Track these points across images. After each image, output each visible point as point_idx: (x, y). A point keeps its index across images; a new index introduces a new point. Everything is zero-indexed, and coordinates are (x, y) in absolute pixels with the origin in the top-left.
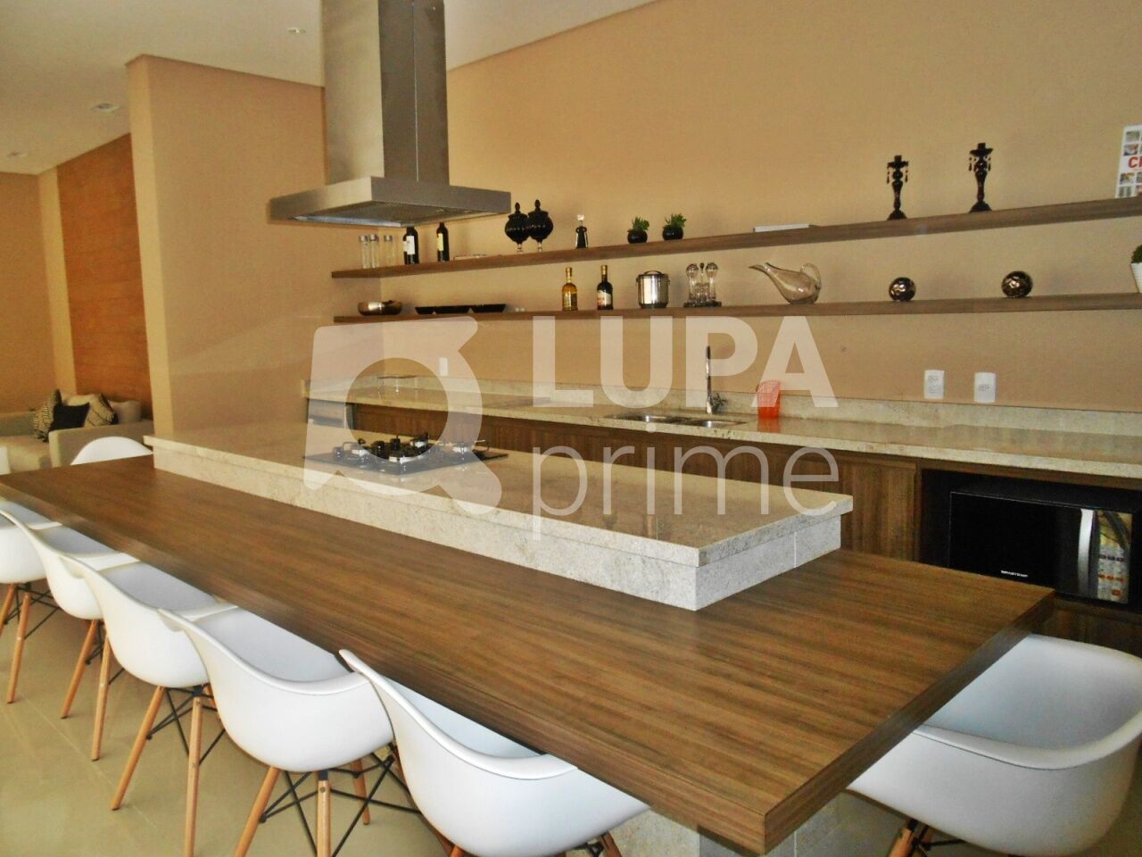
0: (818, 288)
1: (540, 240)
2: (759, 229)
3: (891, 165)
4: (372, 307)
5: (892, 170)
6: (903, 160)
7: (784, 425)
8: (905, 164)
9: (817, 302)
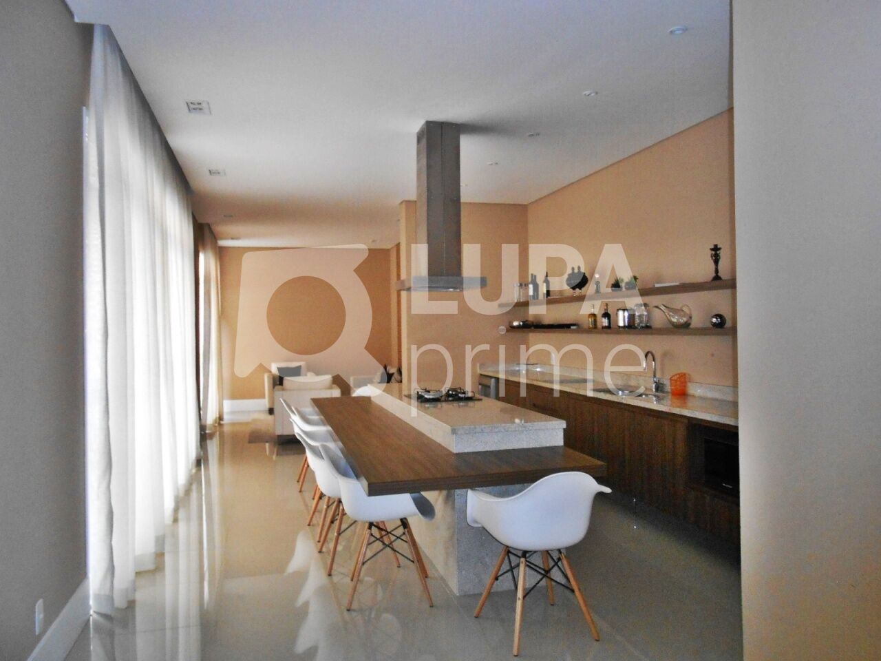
0: (691, 318)
1: (580, 289)
2: (657, 285)
3: (712, 250)
4: (516, 324)
5: (713, 252)
6: (719, 247)
7: (690, 402)
8: (720, 249)
9: (691, 326)
